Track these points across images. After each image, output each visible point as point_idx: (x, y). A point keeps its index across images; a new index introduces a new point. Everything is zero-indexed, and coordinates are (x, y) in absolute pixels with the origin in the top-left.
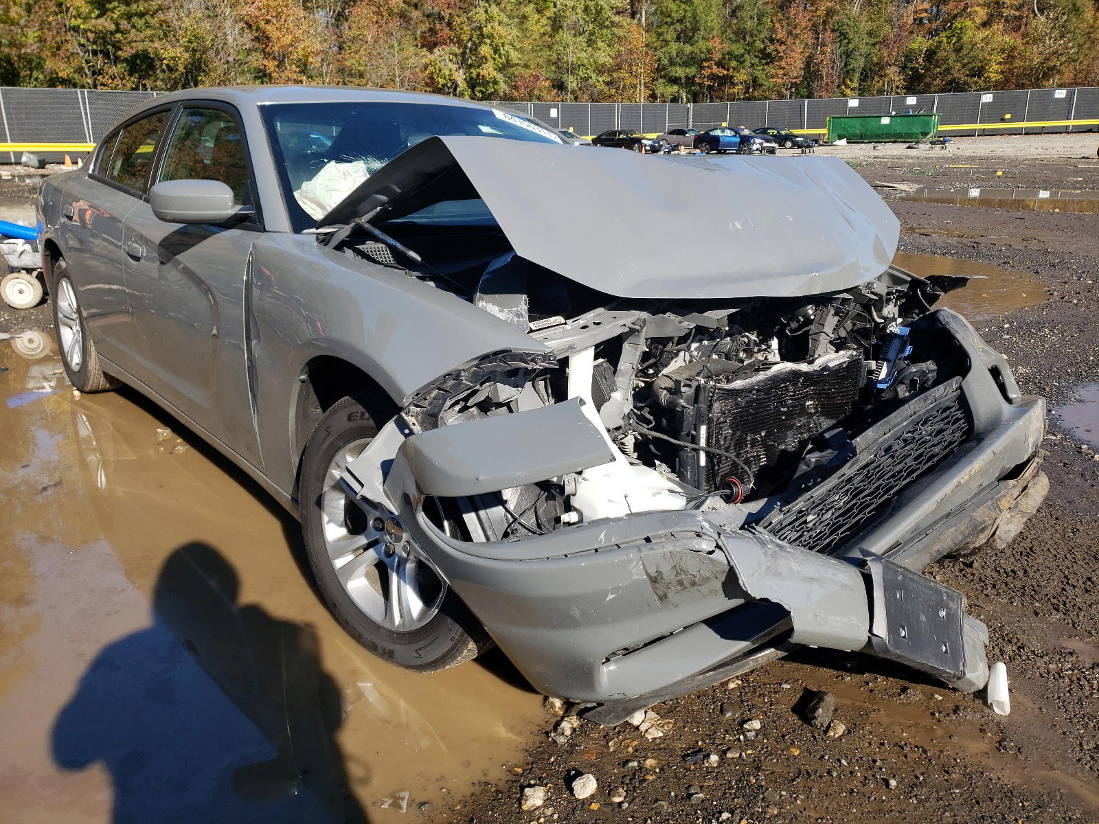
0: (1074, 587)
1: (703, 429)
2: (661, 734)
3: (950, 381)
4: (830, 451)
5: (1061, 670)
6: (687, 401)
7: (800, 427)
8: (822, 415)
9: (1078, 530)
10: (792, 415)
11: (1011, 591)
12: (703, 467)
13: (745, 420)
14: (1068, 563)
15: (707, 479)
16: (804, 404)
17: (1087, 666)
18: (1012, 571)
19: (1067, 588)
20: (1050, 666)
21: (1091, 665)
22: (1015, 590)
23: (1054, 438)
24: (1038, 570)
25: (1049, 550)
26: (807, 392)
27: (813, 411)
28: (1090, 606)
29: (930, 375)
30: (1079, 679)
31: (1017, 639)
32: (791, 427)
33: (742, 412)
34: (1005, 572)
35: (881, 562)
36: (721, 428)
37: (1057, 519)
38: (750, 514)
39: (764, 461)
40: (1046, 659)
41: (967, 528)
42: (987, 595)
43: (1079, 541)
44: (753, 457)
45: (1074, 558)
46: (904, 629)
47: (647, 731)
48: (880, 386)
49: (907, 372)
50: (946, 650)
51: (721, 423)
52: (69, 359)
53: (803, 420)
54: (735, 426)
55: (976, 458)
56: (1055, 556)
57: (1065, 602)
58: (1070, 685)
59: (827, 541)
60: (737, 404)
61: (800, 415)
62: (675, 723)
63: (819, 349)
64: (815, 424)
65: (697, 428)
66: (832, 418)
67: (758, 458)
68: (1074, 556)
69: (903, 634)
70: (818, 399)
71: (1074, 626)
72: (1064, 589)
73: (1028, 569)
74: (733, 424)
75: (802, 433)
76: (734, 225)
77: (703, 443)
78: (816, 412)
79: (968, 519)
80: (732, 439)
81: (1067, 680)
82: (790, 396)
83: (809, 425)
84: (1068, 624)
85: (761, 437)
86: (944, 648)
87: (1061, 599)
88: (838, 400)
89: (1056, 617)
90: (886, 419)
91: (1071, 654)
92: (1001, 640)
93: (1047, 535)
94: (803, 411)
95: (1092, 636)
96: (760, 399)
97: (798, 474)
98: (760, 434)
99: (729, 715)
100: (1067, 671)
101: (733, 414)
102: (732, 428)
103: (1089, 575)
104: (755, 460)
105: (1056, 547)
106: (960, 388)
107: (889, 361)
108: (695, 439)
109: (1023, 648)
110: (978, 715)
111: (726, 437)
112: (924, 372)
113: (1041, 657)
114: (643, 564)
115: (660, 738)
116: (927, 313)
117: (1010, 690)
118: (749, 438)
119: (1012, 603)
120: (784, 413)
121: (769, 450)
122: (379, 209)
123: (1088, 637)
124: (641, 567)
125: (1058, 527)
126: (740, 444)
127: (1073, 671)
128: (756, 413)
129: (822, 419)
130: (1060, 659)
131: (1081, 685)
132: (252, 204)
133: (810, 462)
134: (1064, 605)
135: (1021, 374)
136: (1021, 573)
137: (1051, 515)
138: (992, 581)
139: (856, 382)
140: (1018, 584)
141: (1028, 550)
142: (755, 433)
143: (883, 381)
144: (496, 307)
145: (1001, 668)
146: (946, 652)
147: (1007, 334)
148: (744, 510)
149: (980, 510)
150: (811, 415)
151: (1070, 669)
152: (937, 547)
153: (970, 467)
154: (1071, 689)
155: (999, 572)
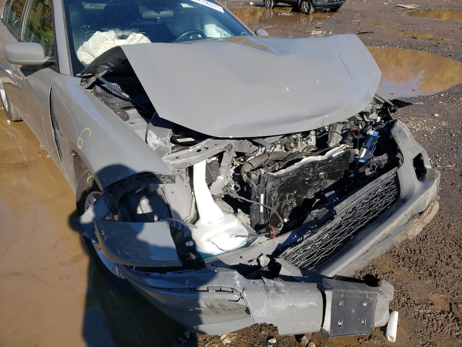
0: (442, 261)
1: (262, 196)
2: (230, 342)
3: (391, 171)
4: (324, 208)
5: (425, 313)
6: (255, 181)
7: (315, 186)
8: (328, 179)
9: (451, 225)
10: (312, 181)
11: (411, 263)
12: (262, 213)
13: (285, 188)
14: (442, 246)
15: (264, 217)
16: (319, 175)
17: (438, 312)
18: (414, 250)
19: (439, 261)
20: (421, 311)
21: (440, 312)
22: (413, 262)
23: (451, 166)
24: (426, 250)
25: (434, 237)
26: (321, 169)
27: (323, 177)
28: (447, 274)
29: (383, 162)
30: (433, 320)
31: (408, 294)
32: (310, 187)
33: (284, 184)
34: (411, 251)
35: (332, 291)
36: (272, 193)
37: (442, 218)
38: (279, 244)
39: (295, 205)
40: (420, 306)
41: (388, 247)
42: (399, 266)
43: (450, 232)
44: (289, 204)
45: (445, 243)
46: (341, 322)
47: (223, 340)
48: (360, 161)
49: (372, 161)
50: (364, 323)
51: (272, 191)
52: (5, 104)
53: (317, 183)
54: (280, 191)
55: (395, 219)
56: (436, 241)
57: (435, 271)
58: (428, 324)
59: (315, 259)
60: (281, 181)
61: (316, 180)
62: (238, 336)
63: (333, 139)
64: (324, 183)
65: (259, 195)
66: (333, 179)
67: (292, 204)
68: (445, 241)
69: (340, 324)
70: (326, 171)
71: (436, 287)
72: (436, 263)
73: (422, 249)
74: (279, 190)
75: (316, 189)
76: (285, 90)
77: (262, 202)
78: (325, 178)
79: (390, 242)
80: (278, 197)
81: (427, 320)
82: (312, 172)
83: (320, 184)
84: (434, 286)
85: (294, 194)
86: (363, 322)
87: (434, 269)
88: (338, 170)
89: (429, 281)
90: (353, 195)
91: (432, 304)
92: (400, 294)
93: (435, 229)
94: (318, 178)
95: (444, 294)
96: (294, 177)
97: (306, 221)
98: (294, 193)
99: (263, 332)
100: (428, 314)
101: (279, 186)
102: (278, 192)
103: (451, 254)
104: (290, 205)
105: (438, 235)
106: (396, 173)
107: (367, 148)
108: (258, 200)
109: (409, 299)
110: (380, 341)
111: (275, 197)
112: (380, 161)
113: (417, 305)
114: (204, 301)
115: (229, 344)
116: (390, 121)
117: (398, 326)
118: (287, 195)
119: (409, 271)
120: (307, 181)
121: (298, 200)
122: (106, 71)
123: (442, 294)
124: (204, 302)
125: (441, 223)
126: (282, 199)
127: (431, 314)
128: (291, 183)
129: (328, 181)
130: (426, 307)
131: (433, 324)
132: (55, 56)
133: (313, 215)
134: (435, 272)
135: (443, 126)
136: (418, 252)
137: (440, 215)
138: (403, 256)
139: (348, 161)
140: (415, 258)
141: (424, 237)
142: (291, 192)
143: (362, 159)
144: (156, 136)
145: (396, 314)
146: (364, 324)
147: (442, 101)
148: (276, 242)
149: (397, 236)
150: (322, 179)
151: (430, 313)
152: (373, 257)
153: (391, 225)
154: (428, 326)
155: (407, 250)
